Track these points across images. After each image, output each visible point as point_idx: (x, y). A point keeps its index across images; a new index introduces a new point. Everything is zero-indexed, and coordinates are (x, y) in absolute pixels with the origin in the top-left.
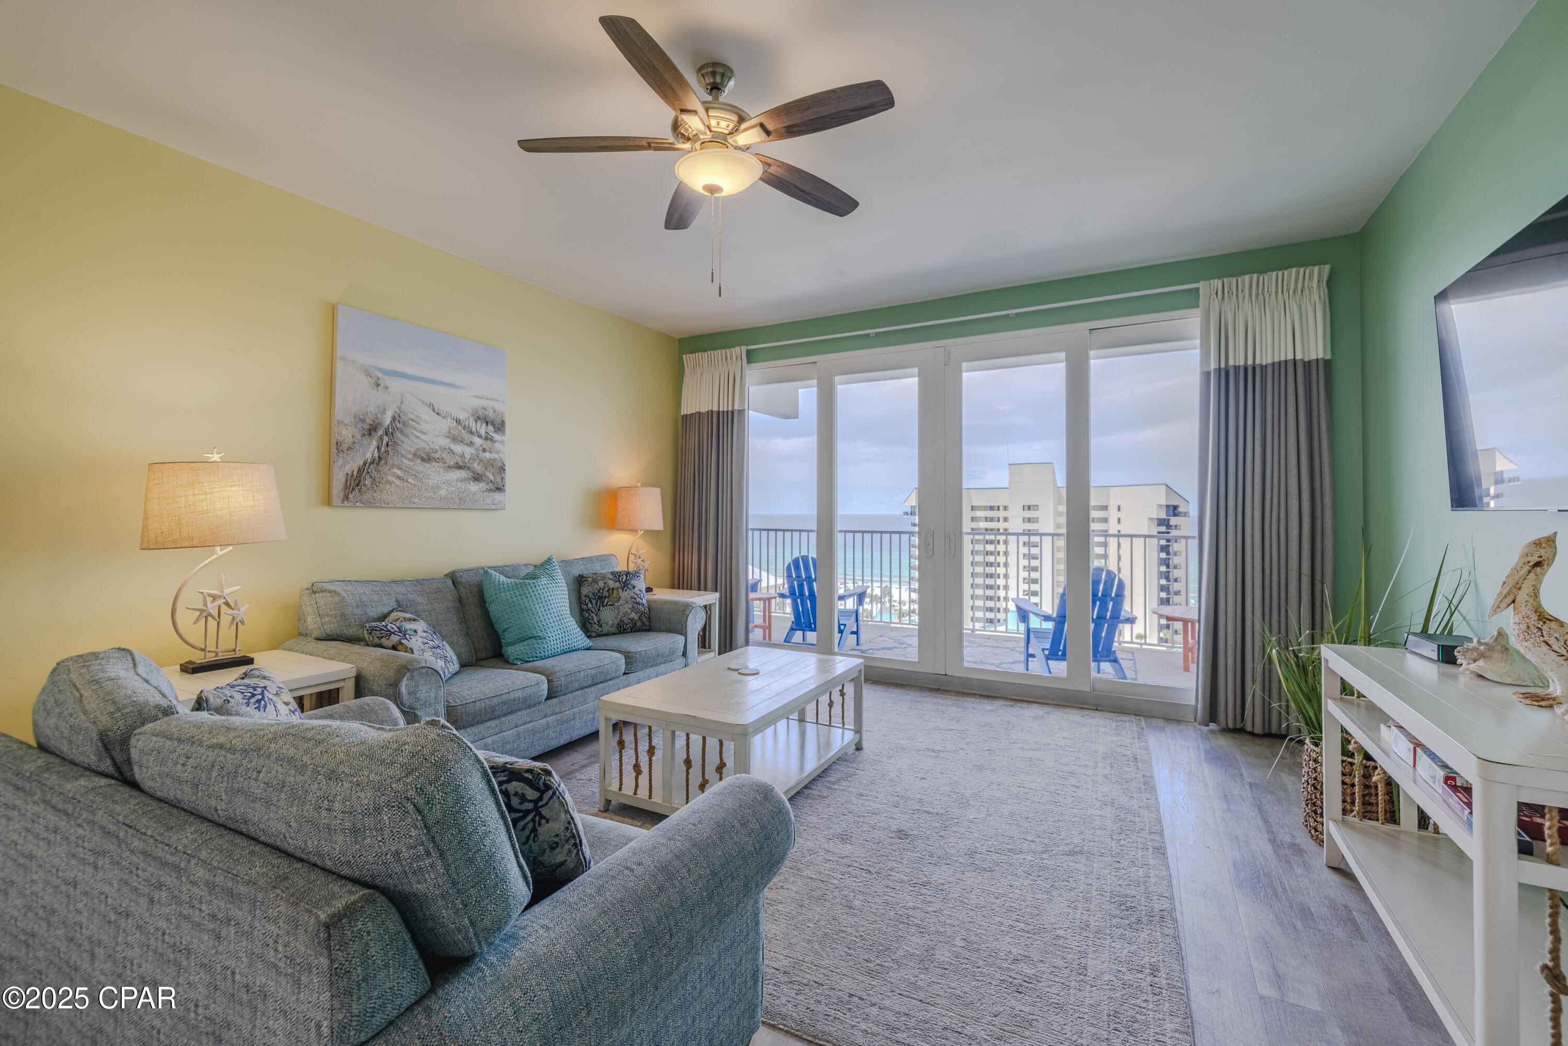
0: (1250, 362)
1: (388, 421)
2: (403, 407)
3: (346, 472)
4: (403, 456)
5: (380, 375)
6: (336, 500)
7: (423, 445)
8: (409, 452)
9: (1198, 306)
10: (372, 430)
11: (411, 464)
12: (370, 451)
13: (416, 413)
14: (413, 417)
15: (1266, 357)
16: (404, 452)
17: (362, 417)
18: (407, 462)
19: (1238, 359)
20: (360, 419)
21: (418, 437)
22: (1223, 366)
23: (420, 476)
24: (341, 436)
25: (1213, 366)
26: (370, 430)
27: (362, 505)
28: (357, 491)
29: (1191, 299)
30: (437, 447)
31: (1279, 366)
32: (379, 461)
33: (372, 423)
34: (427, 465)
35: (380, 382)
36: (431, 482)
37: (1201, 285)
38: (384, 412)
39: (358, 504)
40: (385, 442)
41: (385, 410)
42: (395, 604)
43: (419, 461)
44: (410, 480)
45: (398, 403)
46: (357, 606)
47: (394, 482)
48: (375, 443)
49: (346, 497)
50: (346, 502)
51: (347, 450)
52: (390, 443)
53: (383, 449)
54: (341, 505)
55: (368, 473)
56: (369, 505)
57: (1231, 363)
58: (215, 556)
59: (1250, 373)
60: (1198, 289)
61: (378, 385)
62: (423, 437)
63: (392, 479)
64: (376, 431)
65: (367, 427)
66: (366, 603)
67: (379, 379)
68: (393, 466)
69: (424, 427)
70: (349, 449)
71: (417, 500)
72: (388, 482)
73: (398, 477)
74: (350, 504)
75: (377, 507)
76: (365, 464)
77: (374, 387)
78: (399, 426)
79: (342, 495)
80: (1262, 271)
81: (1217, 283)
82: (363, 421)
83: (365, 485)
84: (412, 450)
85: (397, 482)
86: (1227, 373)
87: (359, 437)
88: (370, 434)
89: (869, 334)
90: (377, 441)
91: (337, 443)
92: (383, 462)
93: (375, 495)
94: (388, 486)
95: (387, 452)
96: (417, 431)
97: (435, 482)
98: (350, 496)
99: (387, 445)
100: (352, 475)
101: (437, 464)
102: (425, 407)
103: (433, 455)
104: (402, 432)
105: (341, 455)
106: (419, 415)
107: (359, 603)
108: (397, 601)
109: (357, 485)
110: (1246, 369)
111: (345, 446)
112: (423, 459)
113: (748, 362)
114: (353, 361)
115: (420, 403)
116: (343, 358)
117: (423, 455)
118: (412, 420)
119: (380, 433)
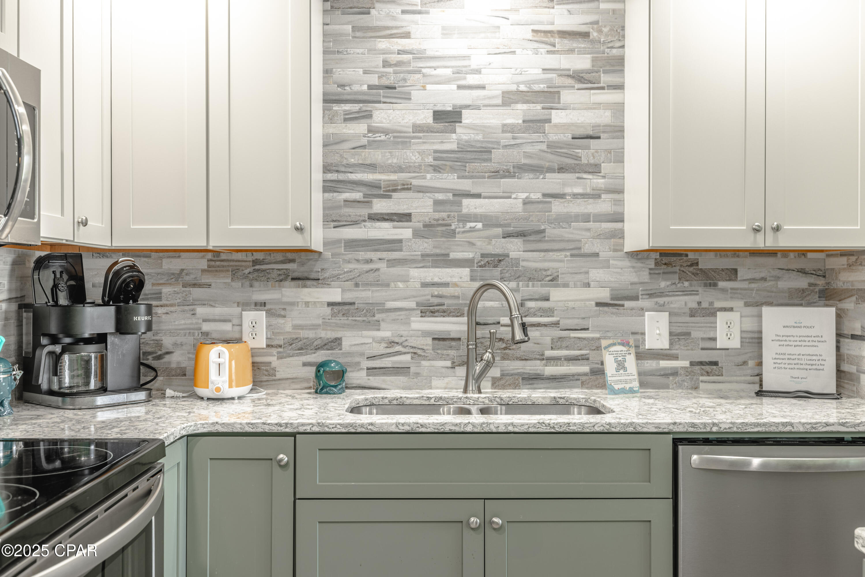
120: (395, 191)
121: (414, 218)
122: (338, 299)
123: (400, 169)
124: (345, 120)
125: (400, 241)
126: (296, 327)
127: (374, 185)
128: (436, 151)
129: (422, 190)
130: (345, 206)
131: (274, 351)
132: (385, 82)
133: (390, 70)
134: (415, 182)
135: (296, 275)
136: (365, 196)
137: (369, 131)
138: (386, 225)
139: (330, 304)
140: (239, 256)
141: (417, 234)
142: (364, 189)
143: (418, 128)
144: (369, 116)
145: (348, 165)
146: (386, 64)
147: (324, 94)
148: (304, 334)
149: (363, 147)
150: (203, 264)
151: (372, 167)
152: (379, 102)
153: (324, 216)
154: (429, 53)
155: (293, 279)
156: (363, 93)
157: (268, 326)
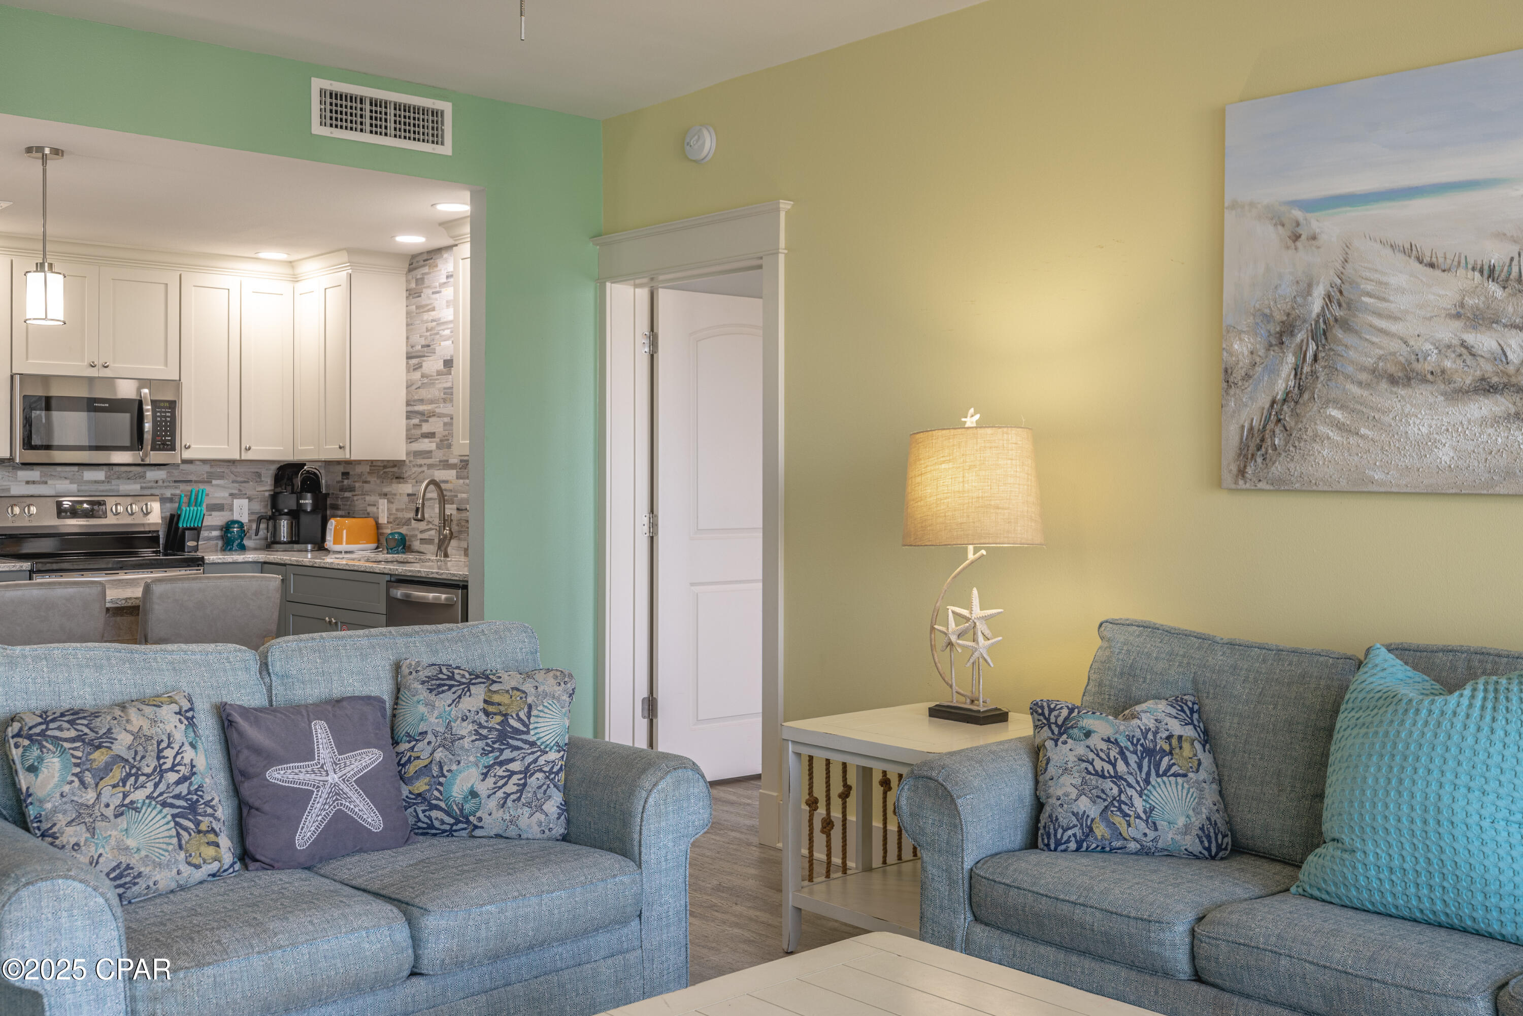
1: (1316, 306)
2: (1349, 270)
3: (1242, 422)
4: (1347, 377)
5: (1298, 214)
6: (1228, 479)
7: (1395, 345)
8: (1363, 369)
10: (1287, 330)
11: (1366, 393)
12: (1283, 382)
13: (1376, 276)
14: (1369, 287)
16: (1350, 369)
17: (1267, 311)
18: (1355, 389)
20: (1265, 315)
21: (1382, 331)
23: (1387, 419)
24: (1231, 354)
26: (1281, 334)
27: (1268, 487)
28: (1259, 460)
30: (1428, 346)
32: (1301, 395)
33: (1285, 318)
34: (1402, 392)
35: (1300, 230)
36: (1412, 430)
38: (1308, 291)
39: (1260, 485)
40: (1310, 354)
41: (1310, 286)
42: (1189, 685)
43: (1384, 385)
44: (1363, 431)
45: (1338, 266)
46: (1122, 674)
47: (1329, 438)
48: (1291, 359)
49: (1242, 472)
50: (1241, 482)
51: (1243, 379)
52: (1321, 355)
53: (1307, 369)
54: (1233, 486)
55: (1279, 420)
56: (1282, 486)
58: (967, 562)
61: (1296, 237)
62: (1394, 327)
63: (1323, 429)
64: (1292, 334)
65: (1275, 328)
66: (1138, 671)
67: (1298, 224)
68: (1327, 403)
69: (1400, 303)
70: (1247, 377)
71: (1378, 476)
72: (1315, 437)
73: (1340, 427)
74: (1248, 486)
75: (1296, 491)
76: (1273, 402)
77: (1290, 242)
78: (1338, 313)
79: (1234, 468)
82: (1268, 318)
83: (1275, 448)
84: (1369, 362)
85: (1335, 436)
87: (1262, 352)
88: (1282, 343)
90: (1295, 354)
91: (1226, 371)
92: (1306, 396)
93: (1292, 465)
94: (1317, 447)
95: (1313, 373)
96: (1380, 315)
97: (1424, 430)
98: (1249, 470)
99: (1315, 359)
100: (1251, 429)
101: (1429, 387)
102: (1401, 256)
103: (1418, 367)
104: (1344, 324)
105: (1232, 392)
106: (1385, 279)
107: (1126, 670)
108: (1195, 682)
109: (1259, 448)
111: (1238, 374)
112: (1393, 380)
114: (1252, 205)
115: (1389, 251)
116: (1234, 206)
117: (1392, 369)
118: (1369, 295)
119: (1300, 336)
120: (430, 417)
121: (437, 436)
122: (410, 492)
123: (431, 402)
124: (414, 370)
125: (431, 452)
126: (397, 510)
127: (422, 413)
128: (445, 388)
129: (440, 416)
130: (414, 428)
131: (390, 526)
132: (427, 343)
133: (428, 334)
134: (437, 410)
135: (397, 475)
136: (421, 421)
137: (422, 377)
138: (426, 440)
139: (409, 495)
140: (379, 464)
141: (438, 447)
142: (419, 416)
143: (439, 373)
144: (421, 367)
145: (415, 401)
146: (427, 330)
147: (407, 353)
148: (400, 515)
149: (419, 388)
150: (368, 469)
151: (421, 401)
152: (424, 356)
153: (407, 435)
154: (442, 320)
155: (397, 478)
156: (419, 351)
157: (388, 509)
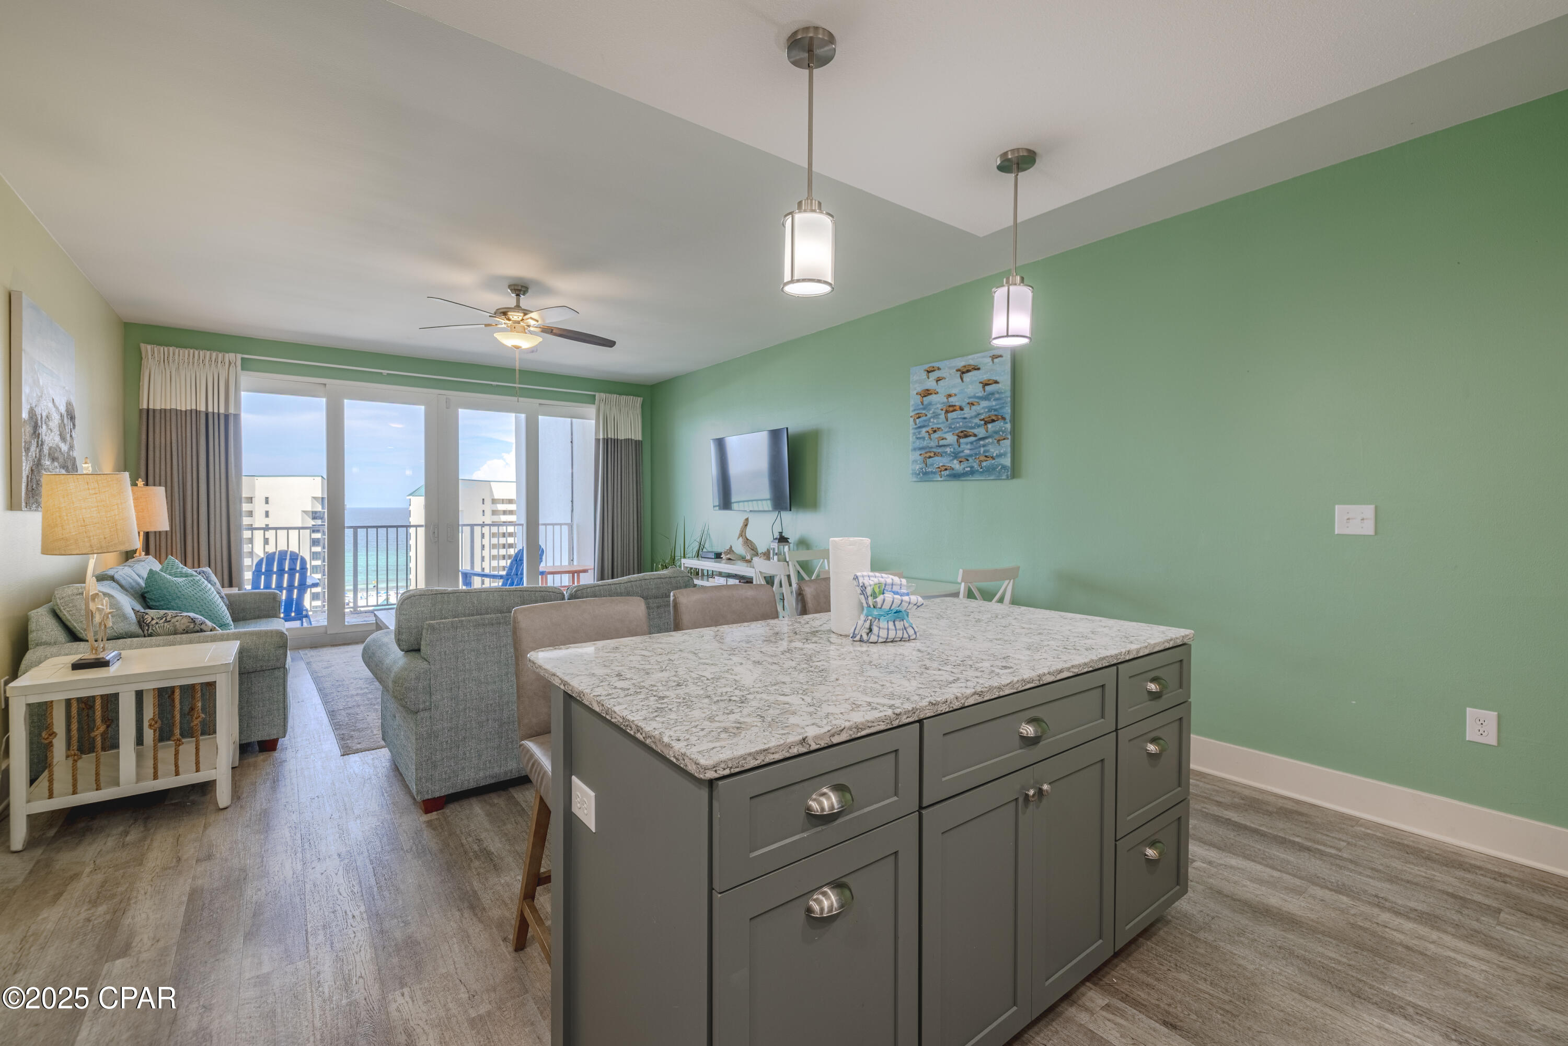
0: (616, 438)
9: (594, 404)
15: (622, 436)
19: (611, 435)
22: (605, 437)
25: (601, 437)
29: (592, 400)
31: (627, 440)
33: (34, 421)
37: (597, 395)
57: (609, 436)
59: (616, 441)
60: (594, 396)
80: (620, 394)
81: (603, 395)
86: (607, 440)
89: (381, 373)
93: (37, 496)
110: (614, 440)
113: (242, 369)
